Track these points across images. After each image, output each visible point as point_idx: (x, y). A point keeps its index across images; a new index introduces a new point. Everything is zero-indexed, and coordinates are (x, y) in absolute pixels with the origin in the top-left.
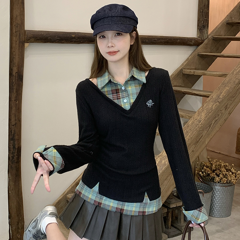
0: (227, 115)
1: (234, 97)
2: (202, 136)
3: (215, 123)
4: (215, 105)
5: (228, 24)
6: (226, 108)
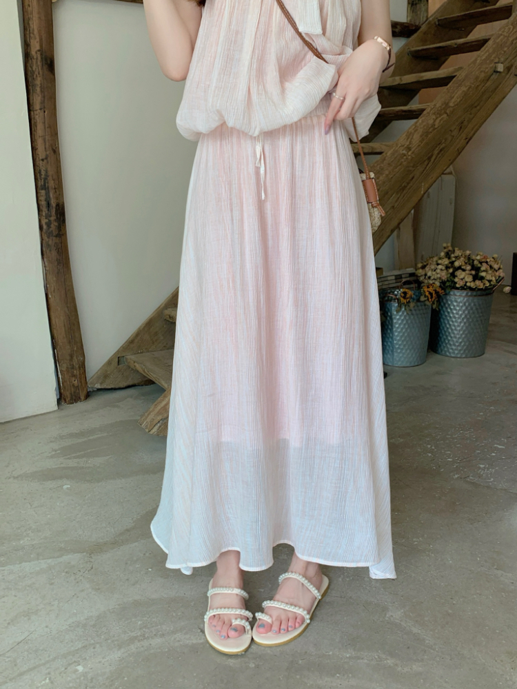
0: (462, 141)
1: (476, 107)
2: (413, 178)
3: (438, 154)
4: (440, 120)
6: (461, 128)
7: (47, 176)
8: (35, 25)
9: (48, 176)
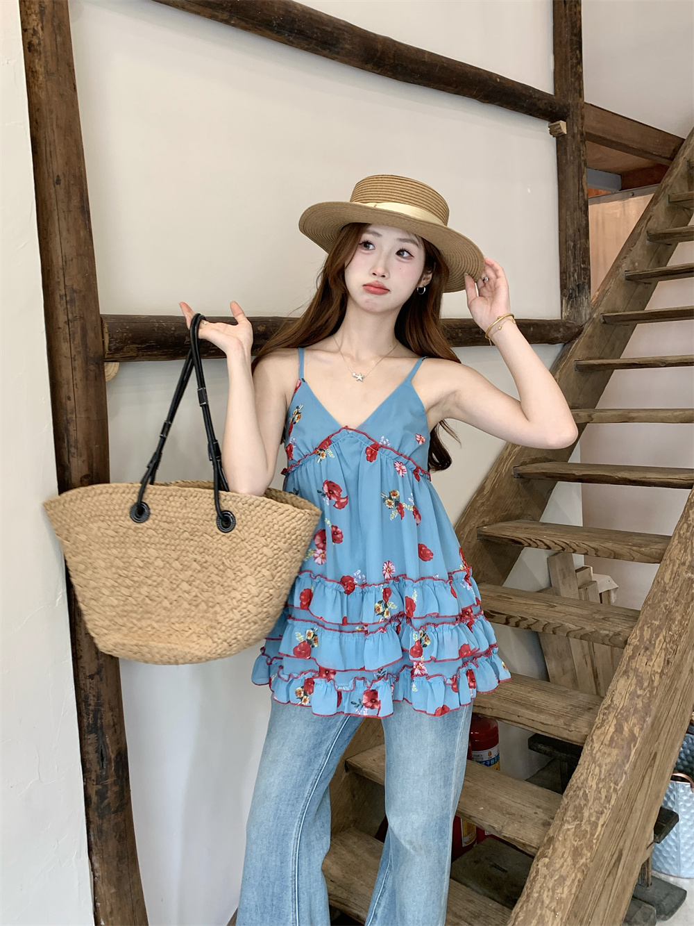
5: (629, 279)
7: (98, 705)
8: (78, 431)
9: (101, 705)
